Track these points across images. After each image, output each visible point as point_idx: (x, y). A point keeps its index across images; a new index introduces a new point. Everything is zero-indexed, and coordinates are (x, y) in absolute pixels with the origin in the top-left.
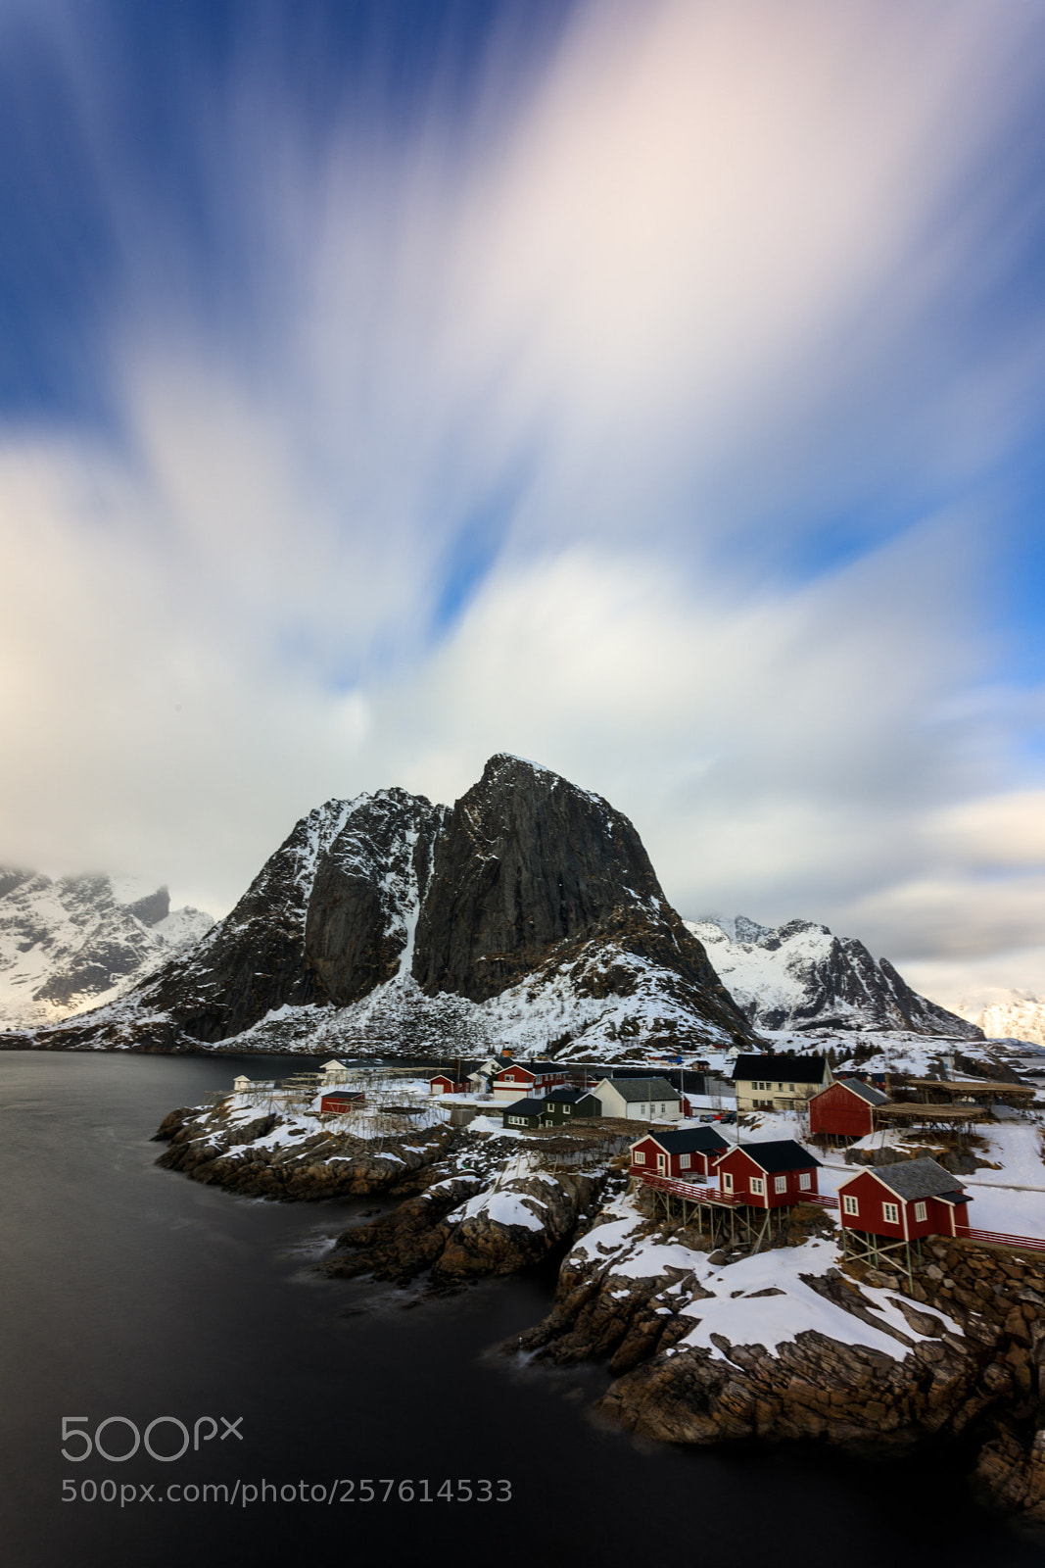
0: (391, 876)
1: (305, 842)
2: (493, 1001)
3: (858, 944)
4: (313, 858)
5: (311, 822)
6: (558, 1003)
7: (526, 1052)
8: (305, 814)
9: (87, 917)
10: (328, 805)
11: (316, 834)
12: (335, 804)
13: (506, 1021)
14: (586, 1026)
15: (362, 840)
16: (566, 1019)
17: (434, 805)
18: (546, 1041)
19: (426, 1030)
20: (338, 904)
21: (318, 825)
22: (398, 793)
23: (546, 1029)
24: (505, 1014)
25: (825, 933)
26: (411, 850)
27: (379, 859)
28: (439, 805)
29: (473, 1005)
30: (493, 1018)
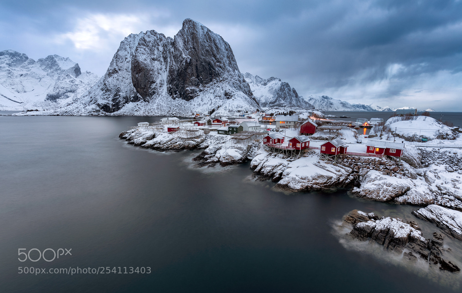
0: (156, 62)
1: (125, 49)
2: (192, 100)
3: (287, 84)
4: (129, 55)
5: (126, 42)
6: (210, 101)
7: (203, 114)
8: (123, 39)
9: (53, 74)
10: (130, 36)
11: (128, 47)
12: (132, 36)
13: (196, 106)
14: (218, 107)
15: (145, 49)
16: (213, 105)
17: (166, 37)
18: (208, 111)
19: (174, 109)
20: (141, 71)
21: (128, 43)
22: (153, 33)
23: (207, 108)
24: (196, 104)
25: (279, 81)
26: (161, 53)
27: (151, 56)
28: (168, 37)
29: (186, 102)
30: (192, 105)
